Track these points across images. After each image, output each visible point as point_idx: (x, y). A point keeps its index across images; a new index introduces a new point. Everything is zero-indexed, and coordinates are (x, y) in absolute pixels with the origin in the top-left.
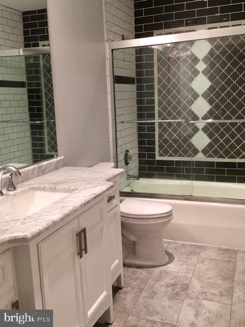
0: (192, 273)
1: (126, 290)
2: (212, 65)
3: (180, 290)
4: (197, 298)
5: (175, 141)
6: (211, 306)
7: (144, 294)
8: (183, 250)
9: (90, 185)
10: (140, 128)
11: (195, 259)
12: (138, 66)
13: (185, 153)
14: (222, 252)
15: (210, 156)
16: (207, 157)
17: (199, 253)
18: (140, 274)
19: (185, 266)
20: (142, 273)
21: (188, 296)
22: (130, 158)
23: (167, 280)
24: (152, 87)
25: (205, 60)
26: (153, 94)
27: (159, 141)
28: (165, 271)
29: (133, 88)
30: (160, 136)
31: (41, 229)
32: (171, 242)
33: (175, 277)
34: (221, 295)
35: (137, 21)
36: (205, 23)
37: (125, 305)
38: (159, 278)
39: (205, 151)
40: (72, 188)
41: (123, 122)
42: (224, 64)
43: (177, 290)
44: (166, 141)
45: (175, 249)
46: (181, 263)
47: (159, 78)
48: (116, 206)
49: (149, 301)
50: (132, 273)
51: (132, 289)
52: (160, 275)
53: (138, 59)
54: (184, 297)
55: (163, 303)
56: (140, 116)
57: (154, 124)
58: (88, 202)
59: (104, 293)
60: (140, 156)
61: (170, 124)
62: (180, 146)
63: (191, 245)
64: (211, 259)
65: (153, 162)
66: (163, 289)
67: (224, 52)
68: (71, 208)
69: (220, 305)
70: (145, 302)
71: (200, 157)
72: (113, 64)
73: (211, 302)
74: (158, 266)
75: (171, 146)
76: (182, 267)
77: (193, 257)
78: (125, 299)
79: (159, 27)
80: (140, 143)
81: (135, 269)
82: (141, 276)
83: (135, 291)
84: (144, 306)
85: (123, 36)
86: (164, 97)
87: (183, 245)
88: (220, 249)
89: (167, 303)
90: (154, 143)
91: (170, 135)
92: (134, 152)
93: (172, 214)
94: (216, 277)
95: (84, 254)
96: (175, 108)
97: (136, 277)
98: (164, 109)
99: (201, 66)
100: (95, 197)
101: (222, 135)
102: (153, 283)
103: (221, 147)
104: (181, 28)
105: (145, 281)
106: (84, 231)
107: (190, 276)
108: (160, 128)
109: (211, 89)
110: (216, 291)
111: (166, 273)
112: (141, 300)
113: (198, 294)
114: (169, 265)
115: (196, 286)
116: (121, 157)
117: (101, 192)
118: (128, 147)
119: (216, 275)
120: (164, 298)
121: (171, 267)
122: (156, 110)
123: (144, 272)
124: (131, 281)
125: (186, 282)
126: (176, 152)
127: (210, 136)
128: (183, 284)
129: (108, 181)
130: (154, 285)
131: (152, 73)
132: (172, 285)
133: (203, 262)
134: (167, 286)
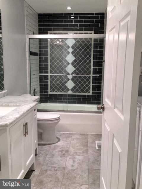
0: (69, 145)
1: (39, 155)
2: (75, 50)
3: (65, 153)
4: (73, 155)
5: (58, 84)
6: (79, 158)
7: (48, 156)
8: (64, 136)
9: (26, 103)
10: (41, 78)
11: (70, 139)
12: (40, 48)
13: (63, 90)
14: (82, 135)
15: (75, 92)
16: (73, 92)
17: (72, 136)
18: (45, 148)
19: (66, 143)
20: (46, 147)
21: (69, 155)
22: (36, 93)
23: (58, 149)
24: (47, 58)
25: (73, 47)
26: (47, 62)
27: (50, 85)
28: (57, 145)
29: (37, 58)
30: (51, 82)
31: (13, 121)
32: (58, 133)
33: (62, 147)
34: (83, 153)
35: (39, 26)
36: (72, 31)
37: (40, 162)
38: (55, 148)
39: (72, 90)
40: (18, 105)
41: (34, 74)
42: (81, 50)
43: (64, 153)
44: (54, 85)
45: (60, 136)
46: (64, 141)
47: (50, 54)
48: (36, 114)
49: (51, 159)
50: (41, 148)
51: (42, 155)
52: (55, 147)
53: (40, 44)
54: (67, 155)
55: (58, 159)
56: (40, 72)
57: (48, 76)
58: (29, 110)
59: (32, 155)
60: (40, 92)
61: (56, 77)
62: (61, 87)
63: (67, 133)
64: (77, 139)
65: (47, 95)
66: (57, 153)
67: (81, 45)
68: (22, 112)
69: (84, 156)
70: (49, 159)
71: (70, 92)
72: (29, 46)
73: (80, 156)
74: (53, 144)
75: (56, 87)
76: (64, 143)
77: (69, 138)
78: (39, 159)
79: (51, 30)
80: (40, 85)
81: (42, 146)
82: (45, 149)
83: (44, 155)
84: (49, 161)
85: (33, 32)
86: (53, 64)
87: (64, 134)
88: (80, 134)
89: (60, 159)
90: (47, 85)
91: (56, 82)
92: (38, 90)
93: (60, 118)
94: (80, 146)
95: (26, 135)
96: (58, 69)
97: (43, 149)
98: (53, 69)
99: (71, 50)
100: (31, 108)
101: (80, 82)
102: (51, 151)
103: (80, 88)
104: (61, 31)
105: (48, 151)
106: (27, 124)
107: (69, 146)
108: (51, 78)
109: (75, 61)
110: (81, 152)
111: (57, 146)
112: (47, 159)
113: (73, 154)
114: (58, 143)
115: (72, 150)
116: (32, 92)
117: (33, 106)
118: (35, 87)
119: (80, 145)
120: (58, 157)
121: (59, 143)
122: (49, 69)
123: (47, 147)
124: (41, 151)
125: (67, 149)
126: (58, 90)
127: (75, 82)
128: (66, 150)
129: (34, 101)
130: (53, 152)
131: (47, 51)
132: (61, 151)
133: (73, 140)
134: (59, 151)
